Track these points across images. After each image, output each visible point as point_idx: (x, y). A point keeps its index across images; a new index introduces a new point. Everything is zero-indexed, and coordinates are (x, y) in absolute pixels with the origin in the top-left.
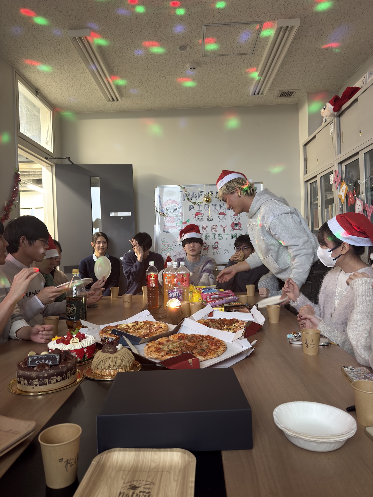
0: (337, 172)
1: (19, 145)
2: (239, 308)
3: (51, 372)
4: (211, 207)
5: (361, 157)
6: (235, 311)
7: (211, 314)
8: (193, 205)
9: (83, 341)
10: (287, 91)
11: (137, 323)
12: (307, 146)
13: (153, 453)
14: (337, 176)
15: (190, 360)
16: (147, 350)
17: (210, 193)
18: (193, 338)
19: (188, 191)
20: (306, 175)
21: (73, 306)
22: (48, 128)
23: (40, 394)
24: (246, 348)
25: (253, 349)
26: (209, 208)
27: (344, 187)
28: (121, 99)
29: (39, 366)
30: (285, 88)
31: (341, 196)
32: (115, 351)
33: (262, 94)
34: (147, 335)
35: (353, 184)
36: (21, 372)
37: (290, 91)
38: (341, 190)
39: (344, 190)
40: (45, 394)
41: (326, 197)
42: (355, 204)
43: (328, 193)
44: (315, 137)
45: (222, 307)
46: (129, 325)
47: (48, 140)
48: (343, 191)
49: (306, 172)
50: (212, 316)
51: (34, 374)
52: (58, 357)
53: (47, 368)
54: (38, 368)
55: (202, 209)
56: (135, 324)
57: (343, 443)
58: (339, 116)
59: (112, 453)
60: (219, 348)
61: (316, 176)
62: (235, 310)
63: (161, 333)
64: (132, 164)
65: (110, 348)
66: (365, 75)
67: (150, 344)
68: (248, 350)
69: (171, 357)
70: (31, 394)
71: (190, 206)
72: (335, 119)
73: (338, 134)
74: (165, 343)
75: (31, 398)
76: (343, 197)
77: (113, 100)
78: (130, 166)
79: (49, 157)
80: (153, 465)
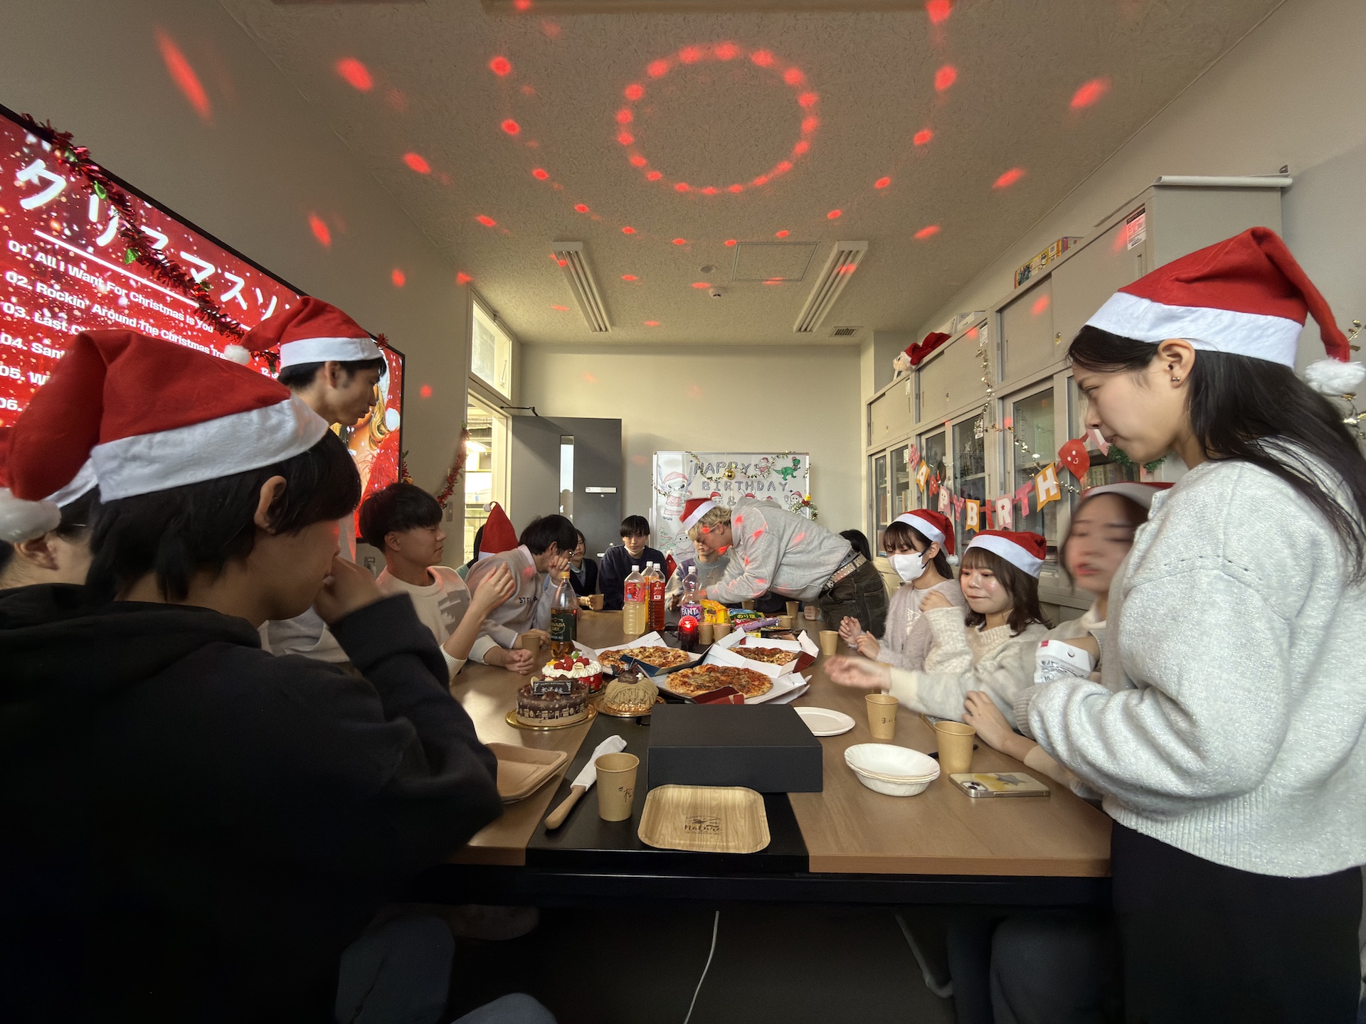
0: (915, 447)
1: (470, 390)
2: (780, 633)
3: (564, 702)
4: (735, 486)
5: (948, 429)
6: (776, 638)
7: (743, 641)
8: (709, 481)
9: (587, 667)
10: (845, 328)
11: (644, 648)
12: (872, 406)
13: (712, 790)
14: (913, 453)
15: (731, 697)
16: (671, 683)
17: (734, 466)
18: (725, 671)
19: (702, 461)
20: (871, 447)
21: (560, 622)
22: (505, 365)
23: (546, 728)
24: (797, 685)
25: (808, 686)
26: (732, 487)
27: (924, 469)
28: (611, 328)
29: (548, 694)
30: (843, 324)
31: (920, 481)
32: (636, 681)
33: (811, 330)
34: (663, 665)
35: (936, 465)
36: (526, 701)
37: (850, 329)
38: (920, 473)
39: (924, 474)
40: (551, 730)
41: (898, 479)
42: (938, 494)
43: (901, 474)
44: (884, 394)
45: (758, 632)
46: (634, 651)
47: (504, 381)
48: (922, 474)
49: (869, 443)
50: (744, 644)
51: (542, 704)
52: (569, 685)
53: (558, 697)
54: (547, 696)
55: (721, 487)
56: (642, 650)
57: (927, 785)
58: (919, 370)
59: (666, 790)
60: (763, 684)
61: (884, 450)
62: (776, 636)
63: (682, 663)
64: (621, 420)
65: (630, 678)
66: (955, 317)
67: (672, 676)
68: (801, 688)
69: (704, 692)
70: (536, 728)
71: (704, 482)
72: (913, 374)
73: (917, 395)
74: (691, 675)
75: (536, 733)
76: (922, 483)
77: (601, 329)
78: (617, 423)
79: (505, 405)
80: (714, 803)
